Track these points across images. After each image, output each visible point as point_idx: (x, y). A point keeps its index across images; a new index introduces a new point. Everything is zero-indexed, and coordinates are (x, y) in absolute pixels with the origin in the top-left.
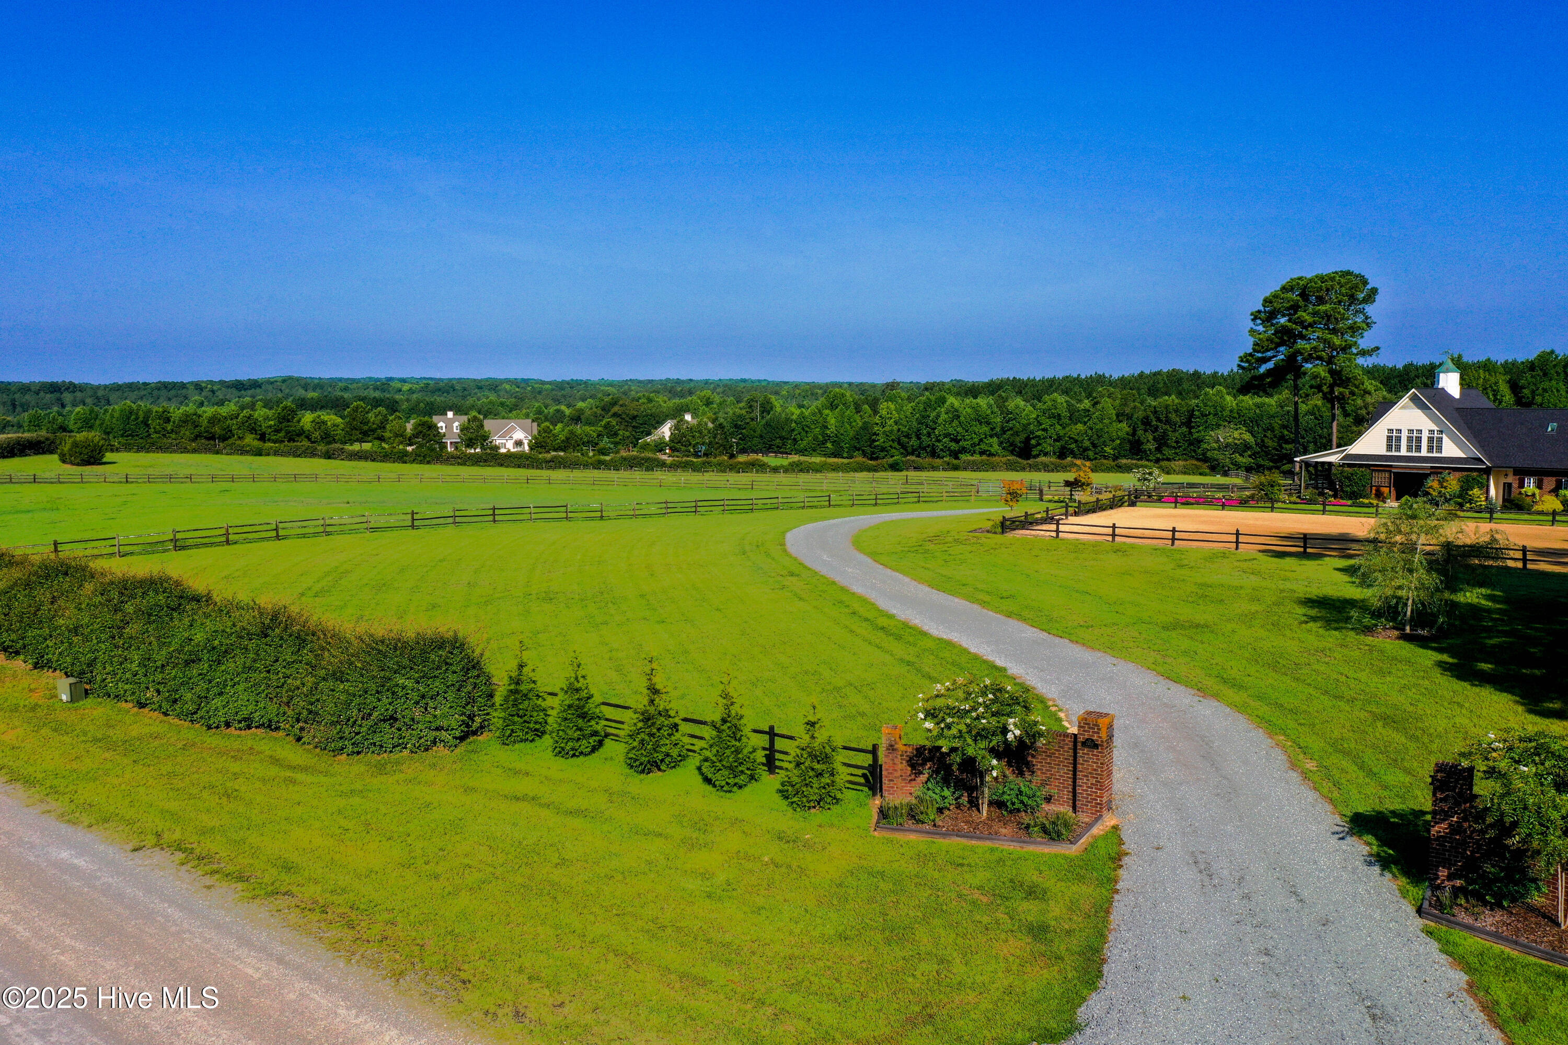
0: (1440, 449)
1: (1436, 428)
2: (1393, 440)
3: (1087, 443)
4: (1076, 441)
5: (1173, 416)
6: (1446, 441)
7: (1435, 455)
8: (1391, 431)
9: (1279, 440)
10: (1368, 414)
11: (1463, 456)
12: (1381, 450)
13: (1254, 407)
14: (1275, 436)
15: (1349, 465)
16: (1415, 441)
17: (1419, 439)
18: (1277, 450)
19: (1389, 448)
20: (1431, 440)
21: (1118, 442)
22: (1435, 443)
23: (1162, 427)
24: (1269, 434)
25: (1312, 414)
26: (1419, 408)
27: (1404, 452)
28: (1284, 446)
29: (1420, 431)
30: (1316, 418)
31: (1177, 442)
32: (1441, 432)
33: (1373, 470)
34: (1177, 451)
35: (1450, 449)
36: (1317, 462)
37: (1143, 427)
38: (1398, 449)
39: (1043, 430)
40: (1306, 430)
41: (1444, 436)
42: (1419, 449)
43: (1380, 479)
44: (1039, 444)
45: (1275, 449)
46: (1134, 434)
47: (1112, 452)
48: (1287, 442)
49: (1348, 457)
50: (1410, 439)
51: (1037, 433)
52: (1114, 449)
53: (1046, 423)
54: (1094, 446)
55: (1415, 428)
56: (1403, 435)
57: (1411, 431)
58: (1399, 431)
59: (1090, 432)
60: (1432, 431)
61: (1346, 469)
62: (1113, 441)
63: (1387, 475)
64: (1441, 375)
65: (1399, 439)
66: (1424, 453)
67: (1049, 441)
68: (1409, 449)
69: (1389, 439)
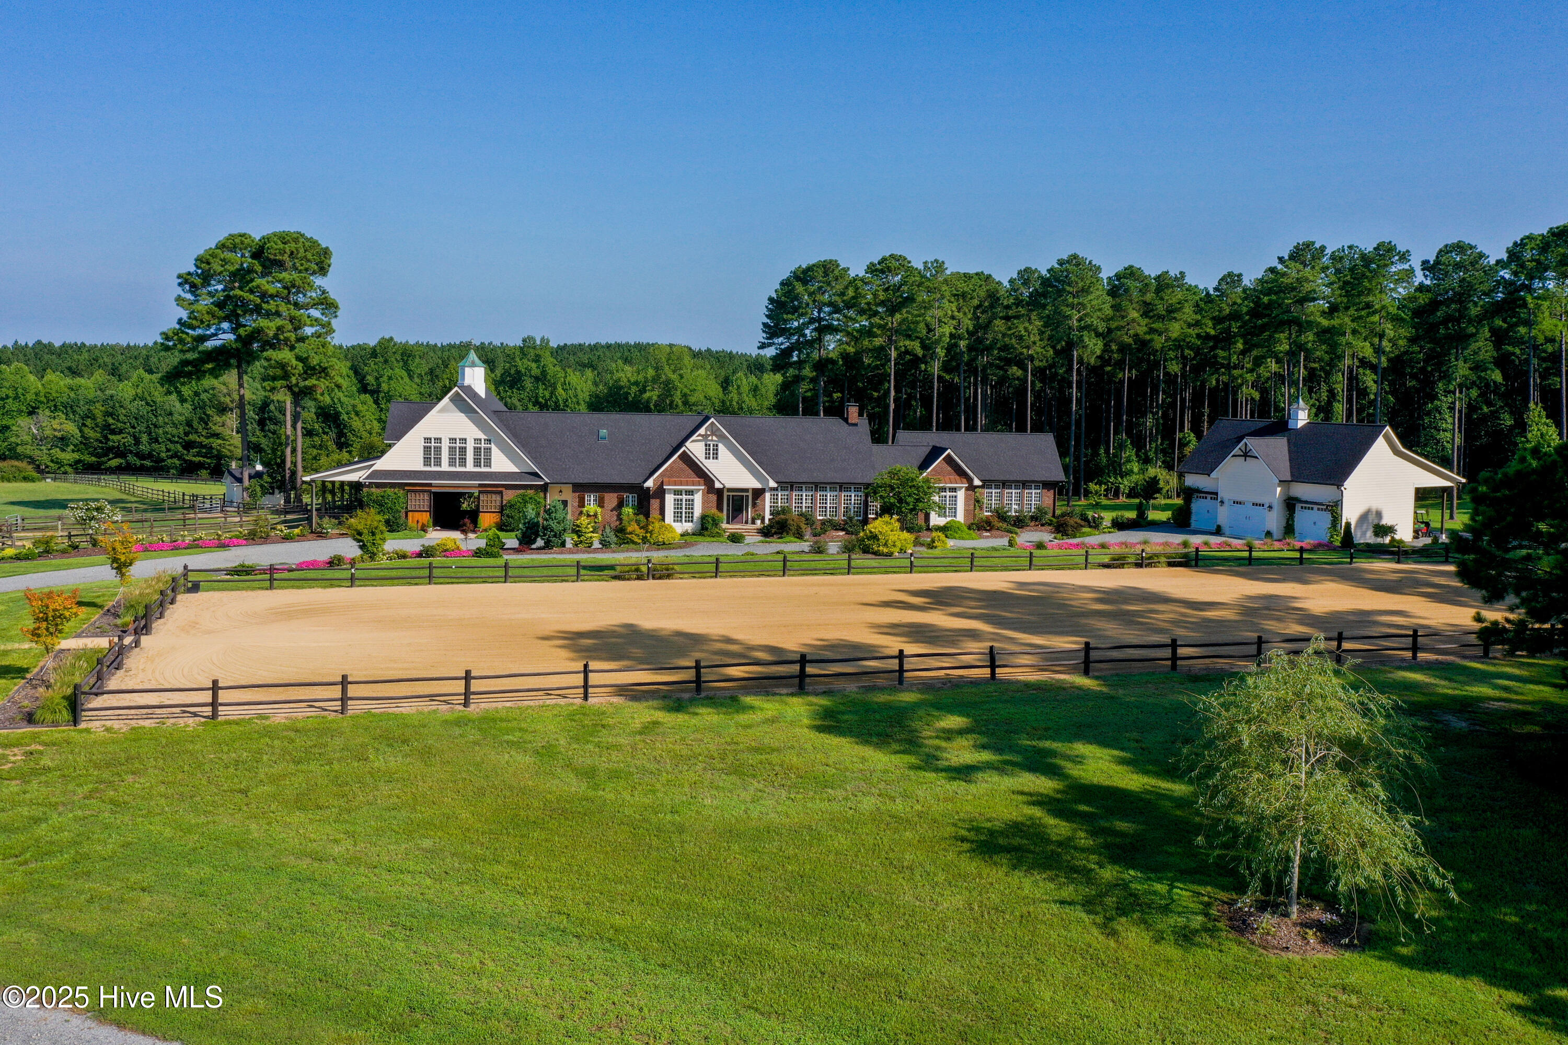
0: (488, 463)
1: (482, 436)
2: (431, 451)
6: (496, 454)
7: (483, 469)
8: (427, 440)
9: (103, 430)
10: (232, 402)
11: (518, 471)
12: (418, 465)
13: (65, 390)
14: (97, 426)
15: (378, 486)
16: (458, 453)
17: (463, 450)
18: (101, 442)
19: (427, 462)
20: (477, 450)
22: (483, 456)
25: (142, 399)
26: (462, 411)
27: (445, 467)
28: (110, 437)
29: (464, 440)
30: (147, 404)
32: (489, 441)
33: (409, 491)
35: (501, 463)
36: (342, 483)
38: (438, 462)
40: (136, 419)
41: (493, 446)
42: (463, 462)
43: (418, 502)
45: (97, 440)
48: (113, 432)
49: (375, 472)
50: (452, 450)
55: (458, 436)
56: (443, 445)
57: (453, 440)
58: (439, 440)
60: (478, 440)
61: (374, 490)
63: (426, 497)
64: (467, 369)
65: (438, 450)
66: (470, 467)
68: (452, 462)
69: (427, 450)
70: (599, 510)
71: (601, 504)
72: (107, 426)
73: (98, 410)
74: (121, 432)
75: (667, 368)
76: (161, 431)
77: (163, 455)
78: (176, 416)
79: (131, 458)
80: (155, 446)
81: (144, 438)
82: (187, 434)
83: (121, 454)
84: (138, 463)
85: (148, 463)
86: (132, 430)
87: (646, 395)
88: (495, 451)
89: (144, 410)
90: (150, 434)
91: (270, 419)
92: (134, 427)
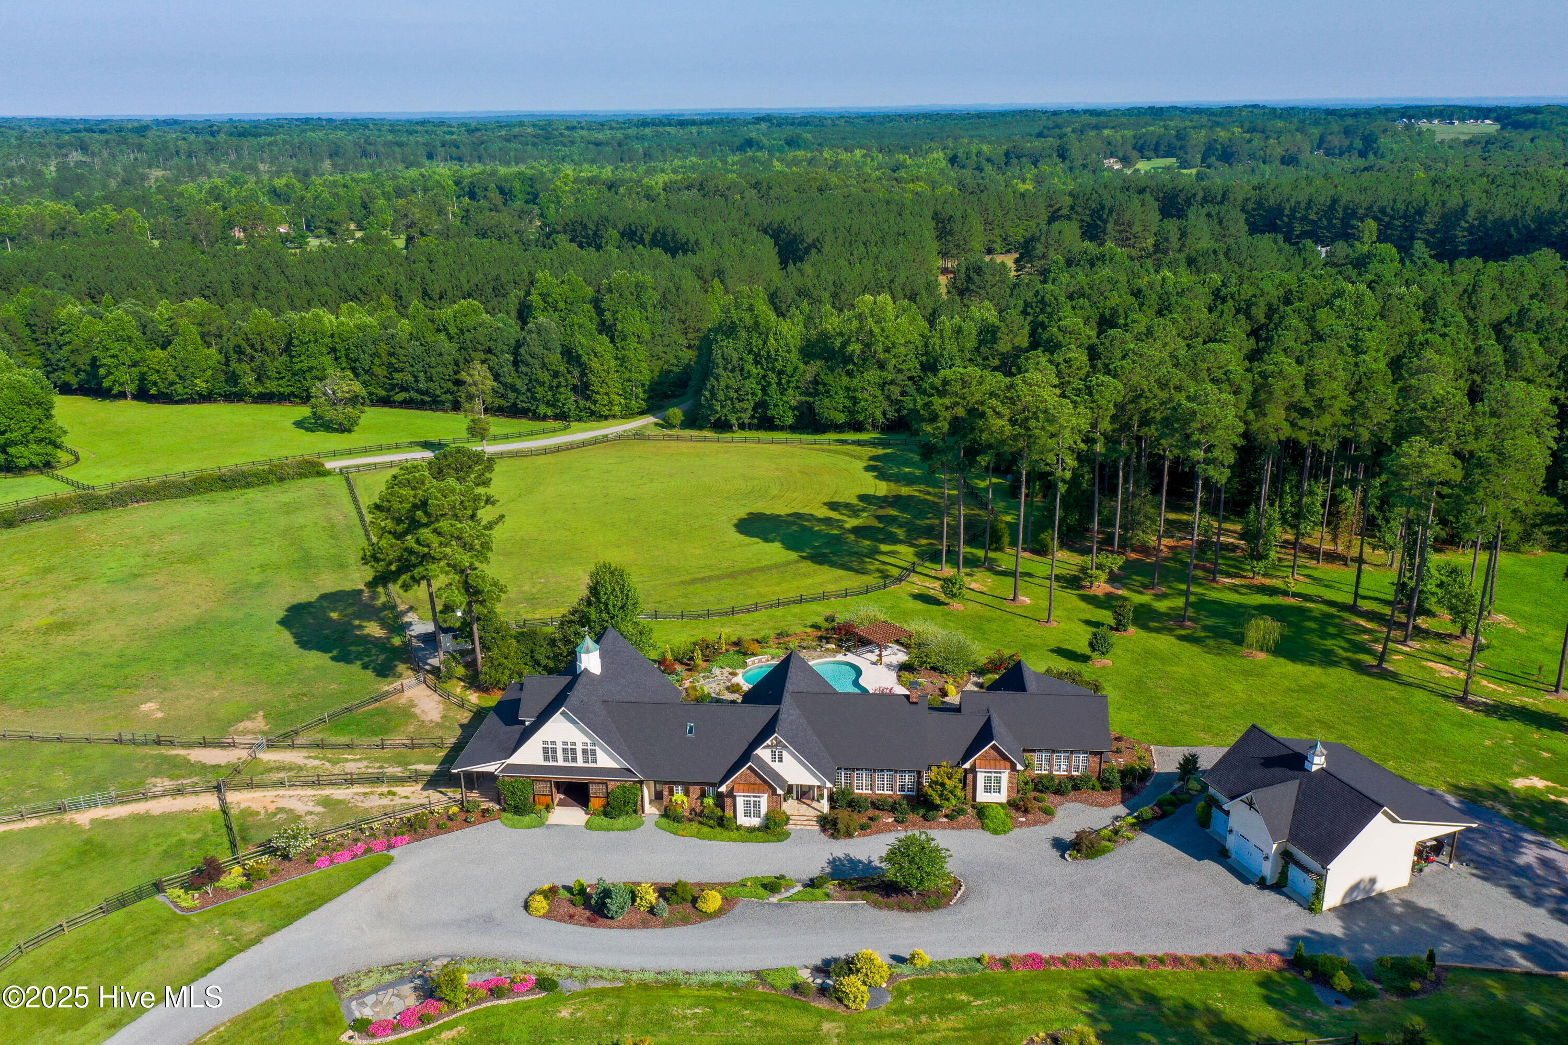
0: (594, 761)
1: (589, 741)
2: (549, 752)
3: (172, 376)
4: (158, 371)
5: (268, 345)
6: (601, 755)
7: (591, 766)
8: (545, 742)
9: (388, 368)
11: (617, 766)
12: (538, 760)
13: (356, 330)
16: (570, 753)
17: (574, 751)
18: (387, 378)
19: (546, 758)
20: (585, 752)
21: (210, 372)
22: (589, 755)
23: (260, 357)
24: (376, 360)
26: (572, 725)
27: (561, 763)
28: (394, 374)
29: (574, 744)
31: (279, 373)
32: (595, 746)
33: (534, 779)
34: (281, 382)
35: (605, 760)
37: (236, 356)
38: (555, 760)
39: (112, 356)
40: (413, 358)
41: (597, 749)
42: (575, 760)
43: (541, 788)
44: (110, 373)
46: (227, 364)
47: (204, 385)
48: (396, 370)
49: (508, 767)
50: (565, 751)
51: (105, 361)
52: (207, 382)
53: (115, 348)
54: (181, 377)
55: (568, 741)
56: (558, 747)
57: (565, 743)
58: (554, 744)
59: (172, 360)
60: (585, 744)
61: (508, 779)
62: (204, 371)
63: (548, 784)
65: (554, 750)
66: (580, 763)
67: (122, 367)
68: (566, 760)
69: (545, 750)
70: (685, 799)
71: (687, 793)
72: (390, 365)
73: (383, 348)
74: (402, 371)
75: (870, 319)
76: (433, 371)
77: (438, 392)
78: (445, 356)
79: (413, 394)
80: (430, 384)
81: (422, 376)
82: (456, 373)
83: (404, 389)
84: (419, 397)
85: (427, 398)
86: (410, 369)
87: (850, 348)
88: (599, 752)
89: (419, 351)
90: (426, 373)
91: (522, 362)
92: (412, 366)
